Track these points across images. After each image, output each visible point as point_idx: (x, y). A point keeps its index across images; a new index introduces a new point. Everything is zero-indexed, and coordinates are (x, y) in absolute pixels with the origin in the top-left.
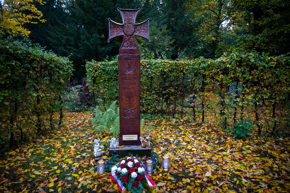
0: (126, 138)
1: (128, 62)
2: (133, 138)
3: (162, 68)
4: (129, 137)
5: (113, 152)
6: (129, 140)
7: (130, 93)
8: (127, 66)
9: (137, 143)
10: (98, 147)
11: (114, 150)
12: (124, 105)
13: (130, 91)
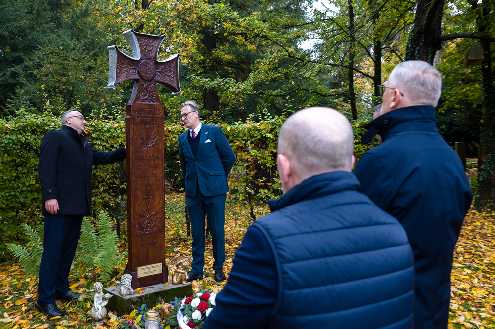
0: (143, 271)
1: (145, 128)
2: (155, 271)
3: (122, 140)
4: (147, 270)
5: (133, 301)
6: (148, 275)
7: (149, 185)
8: (145, 135)
9: (162, 278)
10: (102, 297)
11: (133, 298)
12: (140, 209)
13: (149, 181)
